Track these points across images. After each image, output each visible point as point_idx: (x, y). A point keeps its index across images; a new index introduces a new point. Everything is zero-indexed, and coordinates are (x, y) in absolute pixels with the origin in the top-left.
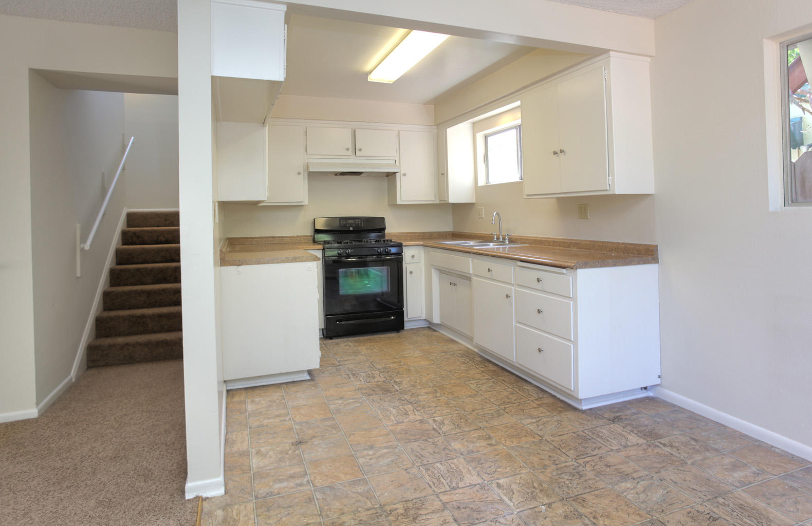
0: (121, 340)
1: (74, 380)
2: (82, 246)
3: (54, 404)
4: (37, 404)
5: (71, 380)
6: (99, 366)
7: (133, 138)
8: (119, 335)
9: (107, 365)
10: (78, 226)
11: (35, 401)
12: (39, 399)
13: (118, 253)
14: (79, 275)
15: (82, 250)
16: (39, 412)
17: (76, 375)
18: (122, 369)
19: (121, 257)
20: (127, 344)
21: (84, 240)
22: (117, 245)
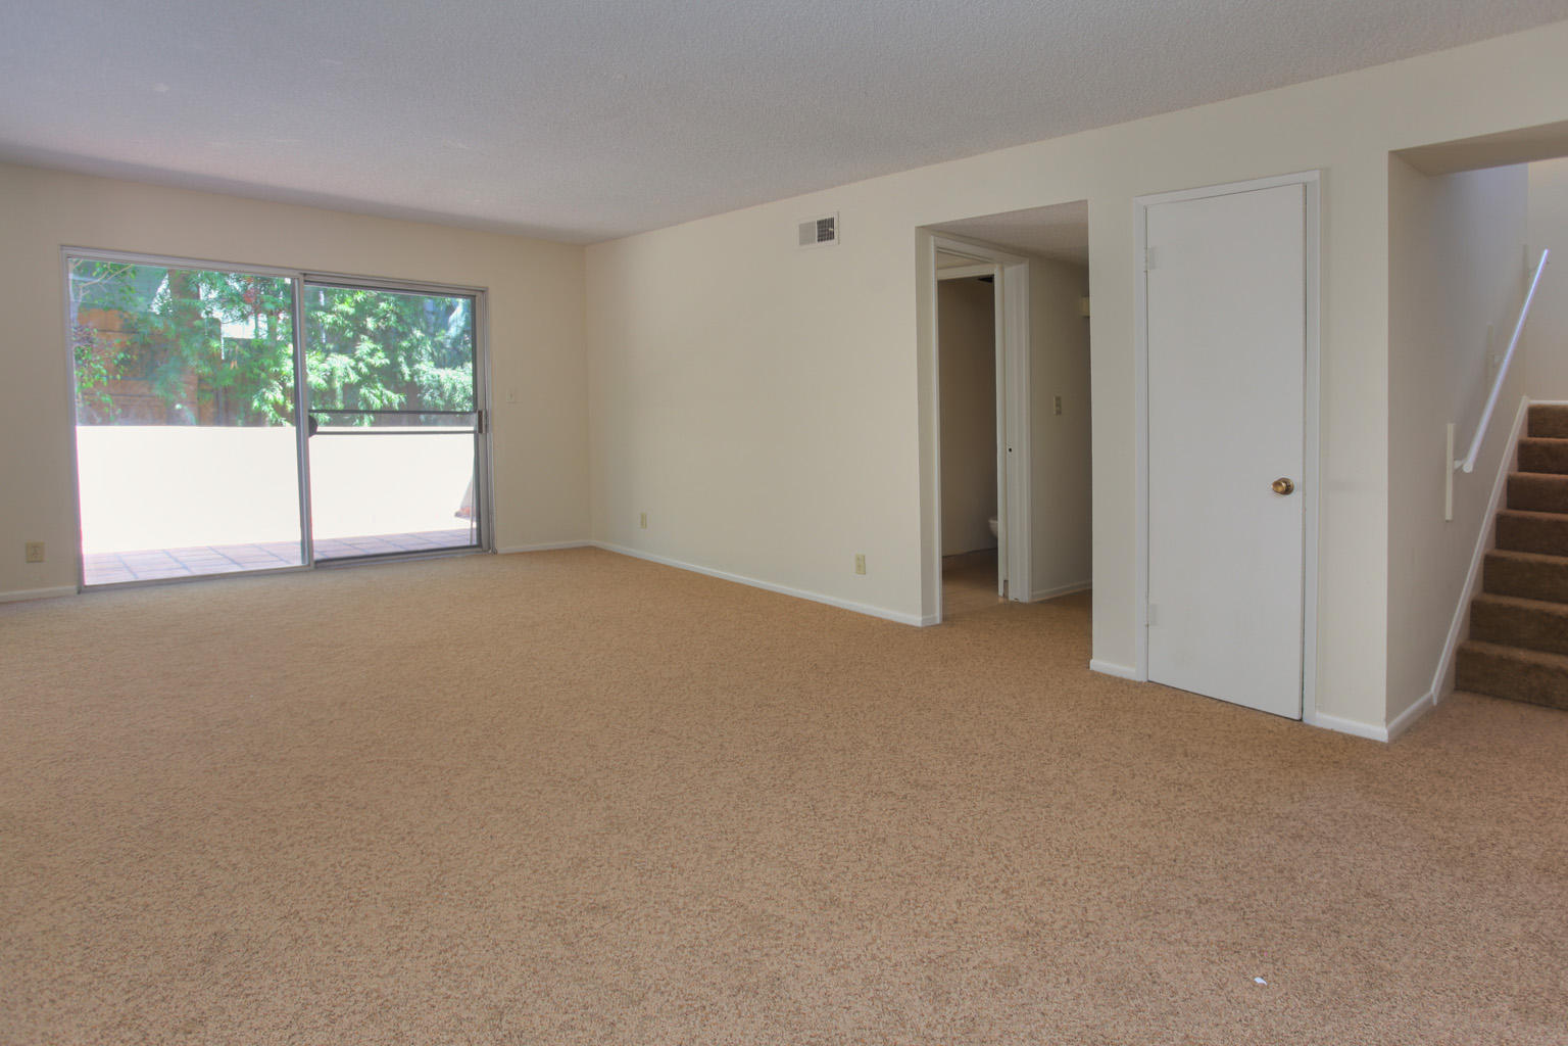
0: (1522, 655)
1: (1435, 702)
2: (1457, 464)
3: (1408, 730)
4: (1388, 720)
5: (1430, 700)
6: (1476, 692)
7: (1546, 252)
8: (1518, 644)
9: (1495, 695)
10: (1451, 428)
11: (1384, 715)
12: (1391, 713)
13: (1512, 485)
14: (1449, 516)
15: (1458, 472)
16: (1390, 734)
17: (1440, 694)
18: (1525, 711)
19: (1516, 493)
20: (1537, 667)
21: (1461, 452)
22: (1509, 469)
